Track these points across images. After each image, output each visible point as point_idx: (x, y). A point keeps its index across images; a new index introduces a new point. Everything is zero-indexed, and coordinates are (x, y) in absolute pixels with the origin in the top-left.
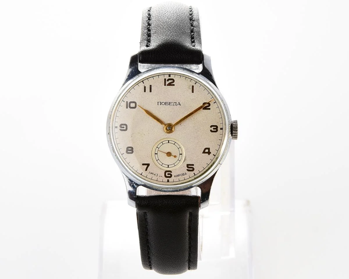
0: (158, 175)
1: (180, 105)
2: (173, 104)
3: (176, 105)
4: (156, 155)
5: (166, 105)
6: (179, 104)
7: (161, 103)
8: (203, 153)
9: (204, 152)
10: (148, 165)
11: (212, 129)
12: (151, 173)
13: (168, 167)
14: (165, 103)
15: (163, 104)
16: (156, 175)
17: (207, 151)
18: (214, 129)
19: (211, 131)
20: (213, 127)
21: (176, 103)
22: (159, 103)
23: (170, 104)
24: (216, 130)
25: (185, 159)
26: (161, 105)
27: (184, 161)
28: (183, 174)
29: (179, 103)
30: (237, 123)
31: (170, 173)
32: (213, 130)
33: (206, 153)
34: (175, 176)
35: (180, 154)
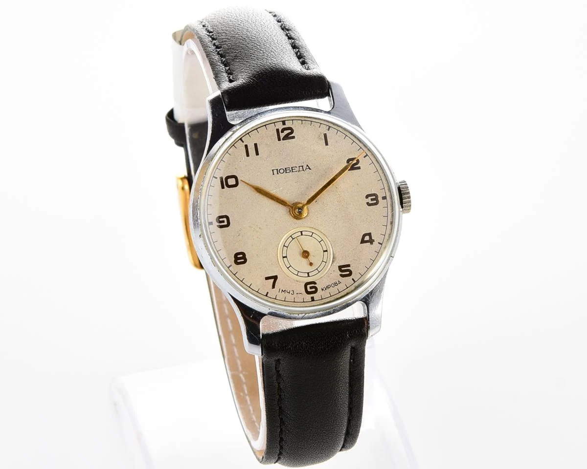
0: (295, 293)
1: (310, 169)
2: (297, 169)
3: (303, 170)
4: (285, 259)
5: (286, 172)
6: (308, 167)
7: (278, 171)
8: (361, 243)
9: (363, 241)
10: (275, 278)
11: (369, 200)
12: (282, 290)
13: (309, 276)
14: (285, 170)
15: (282, 171)
16: (291, 292)
17: (367, 238)
18: (372, 200)
19: (368, 203)
20: (370, 198)
21: (302, 166)
22: (275, 172)
23: (292, 169)
24: (375, 202)
25: (333, 258)
26: (278, 174)
27: (333, 261)
28: (336, 284)
29: (307, 165)
30: (406, 184)
31: (313, 285)
32: (371, 202)
33: (367, 242)
34: (322, 290)
35: (324, 251)
